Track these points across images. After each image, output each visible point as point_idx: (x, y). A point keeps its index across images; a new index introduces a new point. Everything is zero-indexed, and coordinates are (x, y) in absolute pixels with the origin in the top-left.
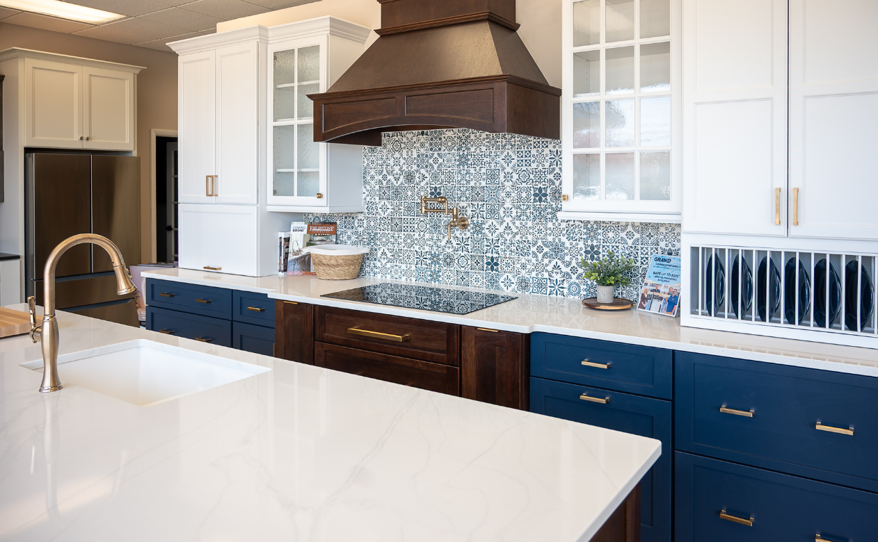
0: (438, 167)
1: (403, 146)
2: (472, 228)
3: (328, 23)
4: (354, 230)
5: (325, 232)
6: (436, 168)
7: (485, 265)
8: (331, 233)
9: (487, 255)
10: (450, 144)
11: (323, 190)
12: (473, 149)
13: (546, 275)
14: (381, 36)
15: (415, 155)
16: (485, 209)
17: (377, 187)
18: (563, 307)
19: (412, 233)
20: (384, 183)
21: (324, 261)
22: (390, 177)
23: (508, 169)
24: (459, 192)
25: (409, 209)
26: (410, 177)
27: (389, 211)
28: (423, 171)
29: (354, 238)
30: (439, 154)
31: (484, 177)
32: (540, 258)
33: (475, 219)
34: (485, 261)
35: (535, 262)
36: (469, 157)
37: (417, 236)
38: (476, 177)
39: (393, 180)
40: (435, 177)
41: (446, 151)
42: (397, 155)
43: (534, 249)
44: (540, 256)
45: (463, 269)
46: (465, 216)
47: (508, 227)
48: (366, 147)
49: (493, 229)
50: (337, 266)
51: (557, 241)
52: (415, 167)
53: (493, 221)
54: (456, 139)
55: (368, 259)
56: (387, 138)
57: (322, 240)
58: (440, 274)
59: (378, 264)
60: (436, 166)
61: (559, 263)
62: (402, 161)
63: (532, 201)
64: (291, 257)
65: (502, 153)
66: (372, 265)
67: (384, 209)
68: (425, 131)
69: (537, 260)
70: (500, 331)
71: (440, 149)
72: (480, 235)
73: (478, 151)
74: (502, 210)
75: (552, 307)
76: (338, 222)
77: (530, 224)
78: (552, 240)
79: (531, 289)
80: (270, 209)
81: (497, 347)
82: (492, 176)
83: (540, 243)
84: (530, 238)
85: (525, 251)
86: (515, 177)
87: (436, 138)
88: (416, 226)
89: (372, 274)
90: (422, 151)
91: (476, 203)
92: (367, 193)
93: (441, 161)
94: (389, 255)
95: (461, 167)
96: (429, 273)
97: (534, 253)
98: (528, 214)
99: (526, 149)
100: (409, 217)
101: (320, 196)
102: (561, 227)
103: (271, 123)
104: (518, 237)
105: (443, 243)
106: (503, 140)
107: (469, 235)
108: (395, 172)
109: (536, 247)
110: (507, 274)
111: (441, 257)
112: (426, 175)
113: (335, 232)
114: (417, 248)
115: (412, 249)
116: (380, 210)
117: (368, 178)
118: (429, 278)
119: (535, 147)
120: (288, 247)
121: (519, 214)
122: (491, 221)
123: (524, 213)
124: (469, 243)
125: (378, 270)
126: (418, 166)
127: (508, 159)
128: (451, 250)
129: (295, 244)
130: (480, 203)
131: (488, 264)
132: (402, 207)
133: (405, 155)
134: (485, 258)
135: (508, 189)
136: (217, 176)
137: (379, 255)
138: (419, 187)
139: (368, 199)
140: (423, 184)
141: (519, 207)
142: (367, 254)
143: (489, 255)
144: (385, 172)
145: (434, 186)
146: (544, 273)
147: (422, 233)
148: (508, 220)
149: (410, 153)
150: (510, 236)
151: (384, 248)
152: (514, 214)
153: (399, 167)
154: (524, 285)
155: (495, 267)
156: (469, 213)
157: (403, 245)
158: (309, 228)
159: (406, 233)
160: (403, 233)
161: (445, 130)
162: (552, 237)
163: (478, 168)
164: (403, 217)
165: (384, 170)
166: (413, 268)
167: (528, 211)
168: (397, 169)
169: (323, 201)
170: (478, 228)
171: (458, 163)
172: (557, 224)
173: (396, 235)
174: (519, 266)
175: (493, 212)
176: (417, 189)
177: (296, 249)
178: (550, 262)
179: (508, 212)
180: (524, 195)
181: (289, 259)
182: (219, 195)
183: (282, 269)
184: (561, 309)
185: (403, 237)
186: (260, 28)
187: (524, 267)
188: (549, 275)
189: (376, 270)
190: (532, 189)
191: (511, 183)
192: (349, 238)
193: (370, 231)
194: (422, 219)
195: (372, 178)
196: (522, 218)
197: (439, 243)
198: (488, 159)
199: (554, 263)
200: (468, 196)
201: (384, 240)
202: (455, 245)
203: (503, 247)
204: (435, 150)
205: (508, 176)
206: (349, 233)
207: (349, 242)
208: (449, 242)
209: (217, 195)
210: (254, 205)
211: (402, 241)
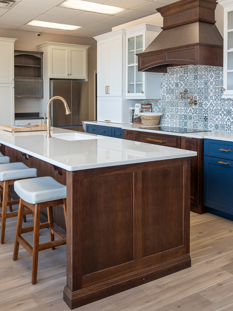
0: (187, 80)
1: (175, 72)
2: (199, 105)
3: (145, 26)
4: (158, 106)
5: (147, 108)
6: (186, 81)
7: (203, 119)
8: (149, 108)
9: (204, 115)
10: (191, 71)
11: (144, 90)
12: (199, 73)
13: (225, 123)
14: (164, 30)
15: (179, 76)
16: (203, 97)
17: (166, 89)
18: (231, 136)
19: (178, 107)
20: (168, 87)
21: (145, 118)
22: (170, 85)
23: (212, 80)
24: (194, 90)
25: (177, 98)
26: (177, 85)
27: (170, 99)
28: (181, 82)
29: (158, 110)
30: (187, 75)
31: (203, 84)
32: (223, 116)
33: (200, 101)
34: (203, 118)
35: (221, 118)
36: (198, 76)
37: (179, 108)
38: (200, 84)
39: (171, 86)
40: (186, 85)
41: (190, 74)
42: (173, 76)
43: (220, 112)
44: (223, 115)
45: (195, 121)
46: (196, 100)
47: (211, 104)
48: (162, 73)
49: (206, 105)
50: (149, 120)
51: (229, 109)
52: (179, 81)
53: (206, 101)
54: (193, 69)
55: (162, 118)
56: (169, 69)
57: (146, 111)
58: (187, 123)
59: (166, 120)
60: (186, 80)
61: (230, 118)
62: (174, 78)
63: (220, 93)
64: (135, 117)
65: (209, 74)
66: (164, 120)
67: (168, 98)
68: (182, 66)
69: (222, 117)
70: (192, 138)
71: (187, 73)
72: (201, 107)
73: (201, 73)
74: (209, 97)
75: (227, 136)
76: (152, 104)
77: (219, 102)
78: (227, 108)
79: (219, 128)
80: (127, 98)
81: (192, 144)
82: (206, 83)
83: (223, 110)
84: (219, 108)
85: (217, 113)
86: (214, 83)
87: (186, 69)
88: (179, 105)
89: (164, 124)
90: (181, 74)
91: (200, 94)
92: (162, 92)
93: (188, 78)
94: (170, 116)
95: (195, 80)
96: (183, 123)
97: (220, 114)
98: (219, 98)
99: (218, 72)
100: (177, 101)
101: (142, 92)
102: (230, 103)
103: (127, 66)
104: (215, 108)
105: (188, 111)
106: (210, 68)
107: (197, 107)
108: (172, 83)
109: (221, 112)
110: (211, 123)
111: (188, 116)
112: (183, 84)
113: (151, 108)
114: (179, 113)
115: (178, 113)
116: (166, 98)
117: (163, 86)
118: (183, 125)
119: (221, 71)
120: (134, 113)
121: (215, 98)
122: (205, 101)
123: (217, 98)
124: (198, 110)
125: (166, 122)
126: (180, 80)
127: (212, 76)
128: (191, 113)
129: (136, 112)
130: (201, 94)
131: (204, 119)
132: (174, 97)
133: (175, 76)
134: (203, 116)
135: (211, 88)
136: (109, 86)
137: (166, 116)
138: (180, 89)
139: (163, 94)
140: (181, 87)
141: (215, 96)
142: (162, 116)
143: (205, 115)
144: (168, 83)
145: (185, 88)
146: (224, 122)
147: (181, 107)
148: (211, 101)
149: (177, 75)
150: (212, 107)
151: (168, 113)
152: (213, 99)
153: (173, 81)
154: (217, 127)
155: (207, 120)
156: (198, 99)
157: (175, 112)
158: (141, 106)
159: (175, 107)
160: (174, 107)
161: (189, 65)
162: (227, 107)
163: (201, 80)
164: (175, 101)
165: (168, 82)
166: (178, 120)
167: (219, 97)
168: (172, 82)
169: (144, 95)
170: (201, 104)
171: (194, 78)
172: (229, 102)
173: (172, 108)
174: (215, 119)
175: (206, 98)
176: (179, 90)
177: (137, 114)
178: (226, 117)
179: (211, 97)
180: (217, 90)
181: (134, 118)
182: (110, 93)
183: (131, 121)
184: (230, 136)
185: (175, 109)
186: (123, 29)
187: (217, 119)
188: (226, 123)
189: (165, 122)
190: (220, 88)
191: (212, 86)
192: (156, 110)
193: (163, 107)
194: (181, 101)
195: (164, 86)
196: (216, 100)
197: (187, 111)
198: (204, 77)
199: (228, 118)
200: (197, 91)
201: (168, 110)
202: (192, 112)
203: (209, 112)
204: (186, 74)
205: (211, 83)
206: (156, 108)
207: (156, 111)
208: (190, 110)
209: (109, 93)
210: (121, 96)
211: (174, 110)
